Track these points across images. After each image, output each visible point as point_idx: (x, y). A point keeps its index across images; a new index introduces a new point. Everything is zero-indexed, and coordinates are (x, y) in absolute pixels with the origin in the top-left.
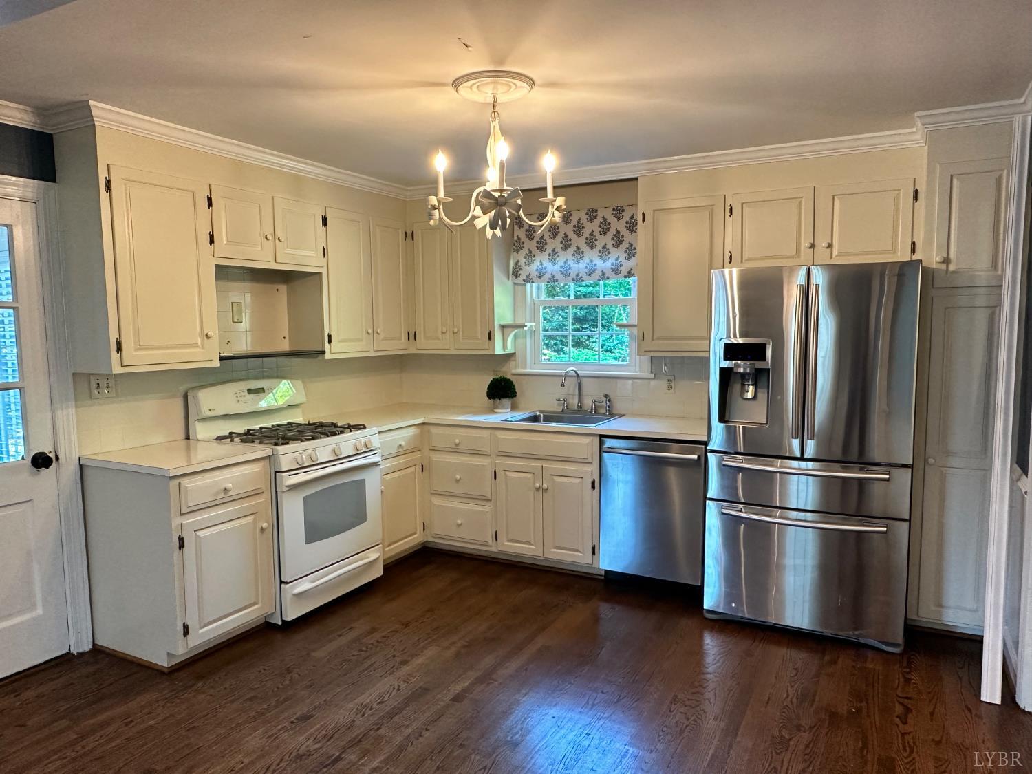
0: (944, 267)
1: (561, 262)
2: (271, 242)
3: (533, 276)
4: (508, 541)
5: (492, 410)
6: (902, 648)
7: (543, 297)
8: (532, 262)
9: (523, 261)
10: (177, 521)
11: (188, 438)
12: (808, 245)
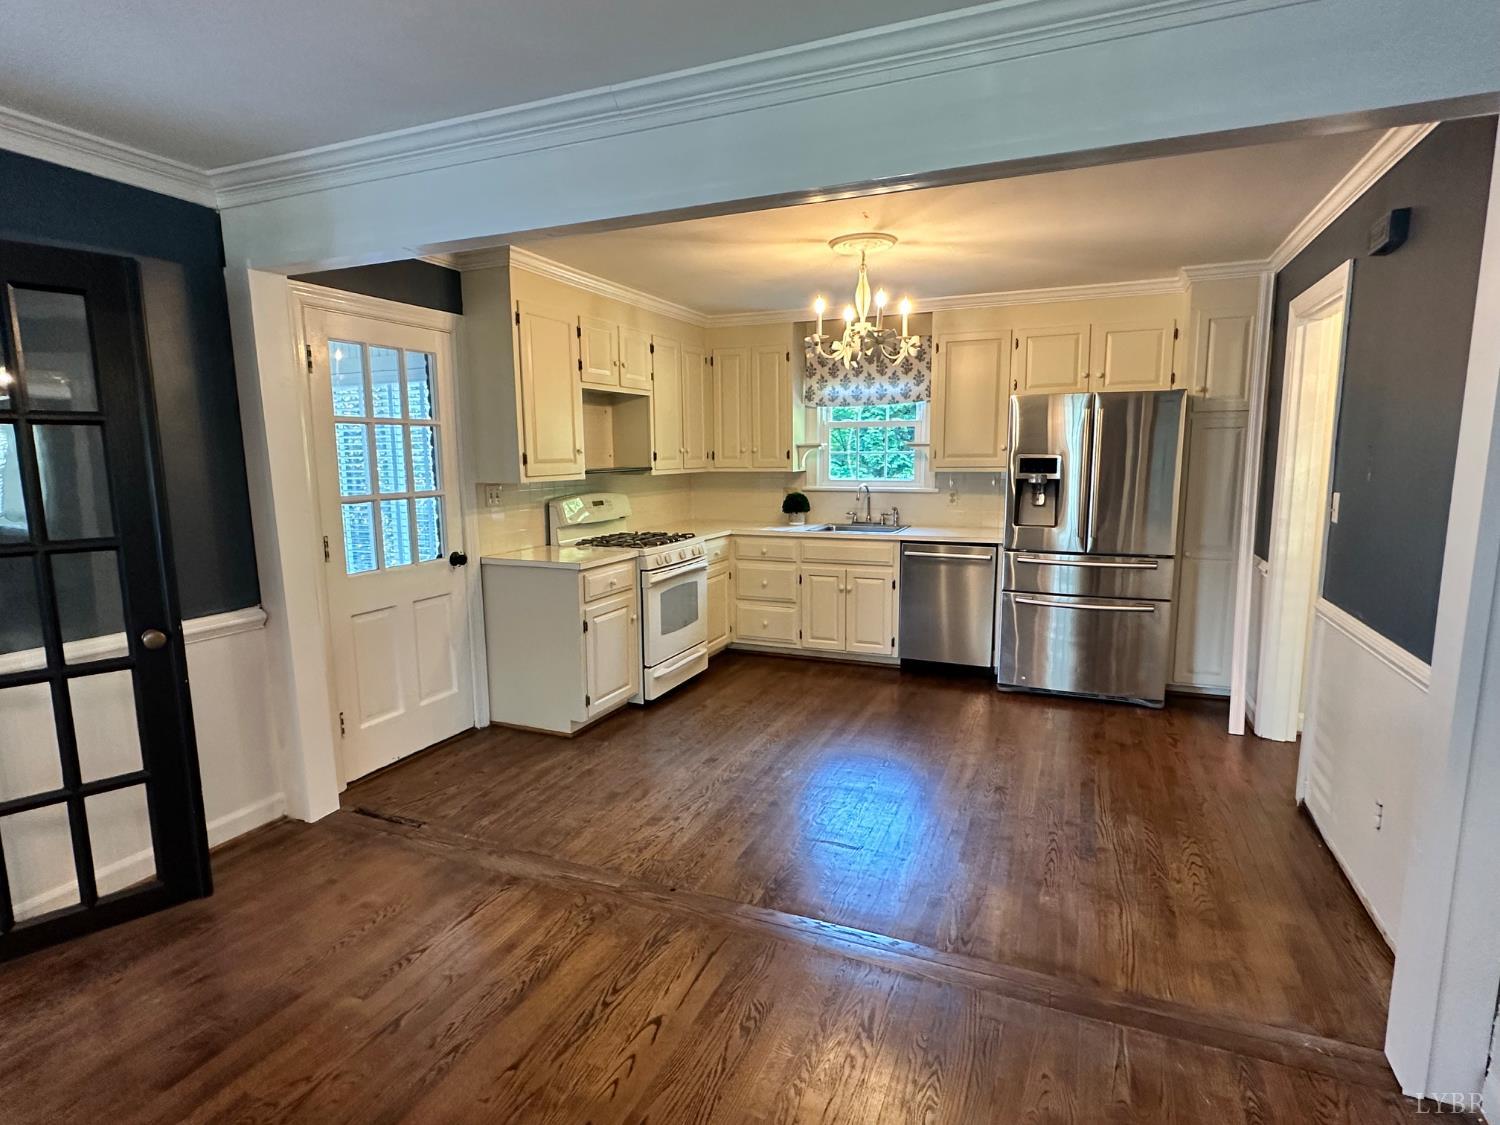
0: (1202, 394)
1: (852, 387)
2: (617, 368)
3: (826, 400)
4: (813, 638)
5: (787, 525)
6: (1163, 704)
7: (831, 420)
8: (825, 386)
9: (815, 386)
10: (583, 608)
11: (549, 543)
12: (1084, 375)
